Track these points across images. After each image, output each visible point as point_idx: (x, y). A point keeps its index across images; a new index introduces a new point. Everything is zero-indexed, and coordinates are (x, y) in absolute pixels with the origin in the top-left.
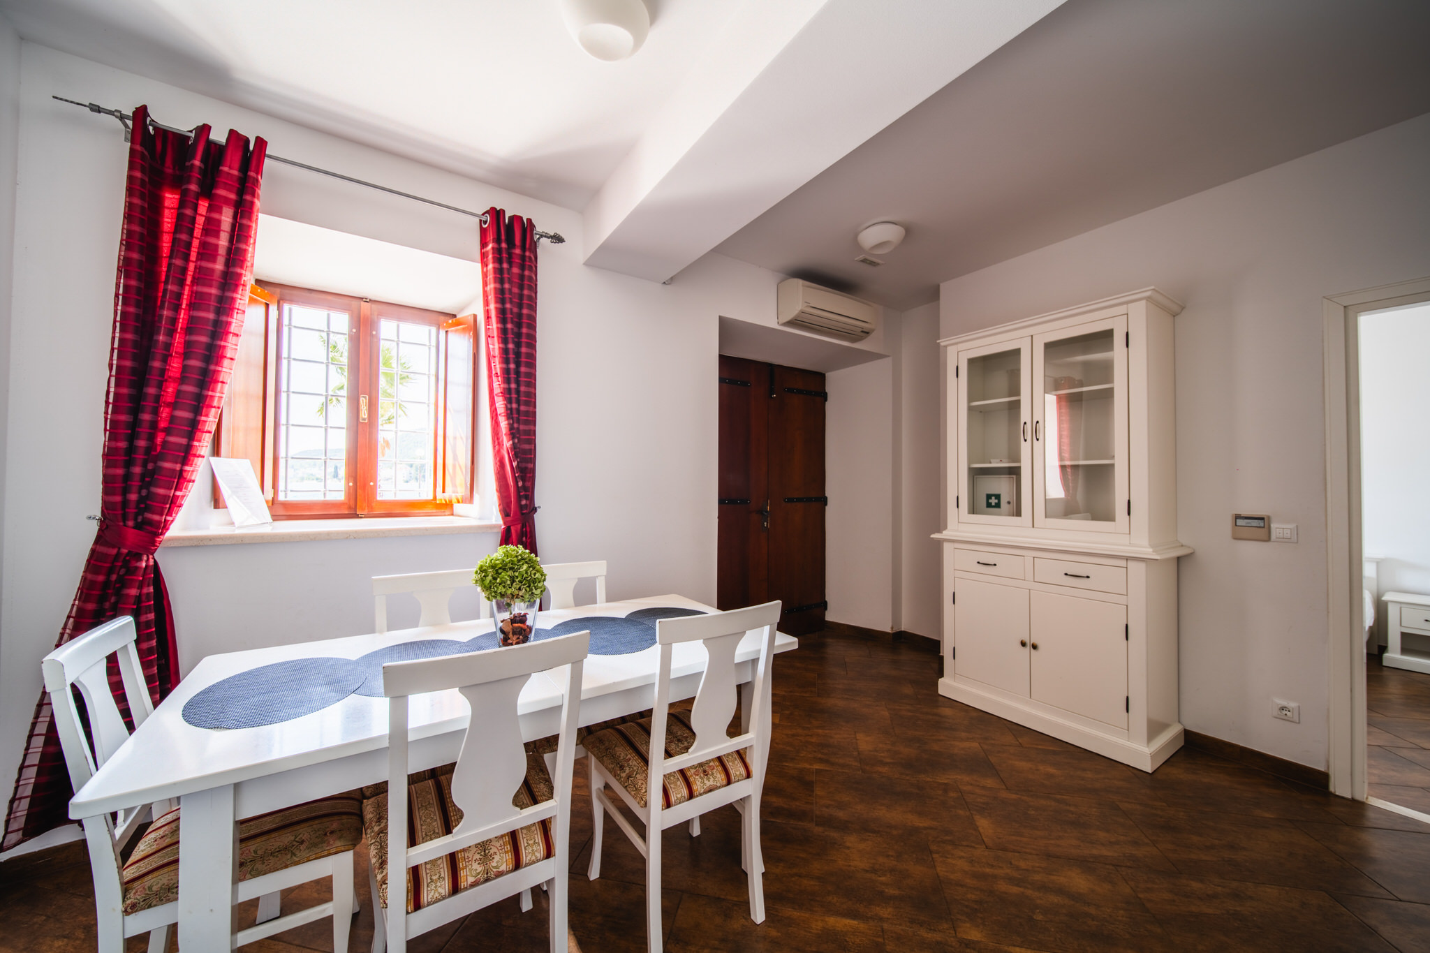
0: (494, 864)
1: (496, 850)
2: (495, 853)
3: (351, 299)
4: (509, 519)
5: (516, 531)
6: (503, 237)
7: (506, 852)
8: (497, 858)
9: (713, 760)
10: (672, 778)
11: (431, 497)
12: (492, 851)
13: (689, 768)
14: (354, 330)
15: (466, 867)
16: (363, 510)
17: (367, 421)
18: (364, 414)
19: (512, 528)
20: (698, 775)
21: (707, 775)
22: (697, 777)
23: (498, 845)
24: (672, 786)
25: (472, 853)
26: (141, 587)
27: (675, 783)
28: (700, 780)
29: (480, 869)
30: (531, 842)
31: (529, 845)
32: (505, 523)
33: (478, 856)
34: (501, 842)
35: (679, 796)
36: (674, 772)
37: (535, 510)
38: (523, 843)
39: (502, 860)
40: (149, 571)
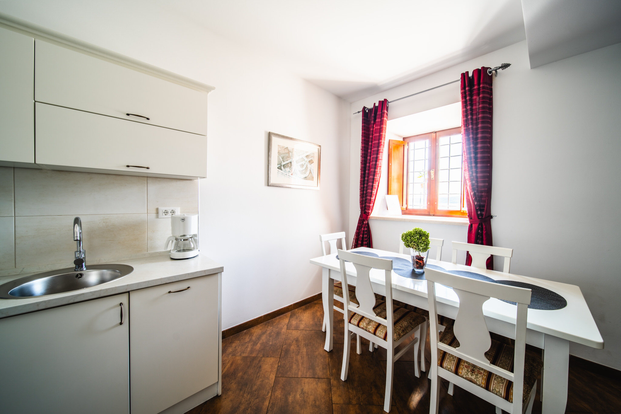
0: (369, 327)
1: (372, 325)
3: (429, 134)
4: (472, 220)
5: (475, 227)
6: (467, 85)
7: (373, 327)
8: (370, 326)
9: (485, 371)
10: (452, 358)
11: (460, 210)
12: (371, 324)
13: (465, 362)
14: (430, 145)
15: (363, 322)
16: (432, 213)
17: (434, 179)
18: (433, 176)
19: (473, 225)
20: (467, 368)
21: (472, 373)
22: (465, 368)
23: (373, 324)
24: (448, 360)
25: (367, 320)
26: (364, 228)
27: (451, 361)
28: (466, 371)
29: (365, 325)
30: (381, 331)
31: (380, 331)
32: (470, 222)
33: (367, 322)
34: (375, 324)
35: (449, 367)
36: (456, 357)
37: (491, 217)
38: (379, 329)
39: (371, 328)
40: (366, 224)
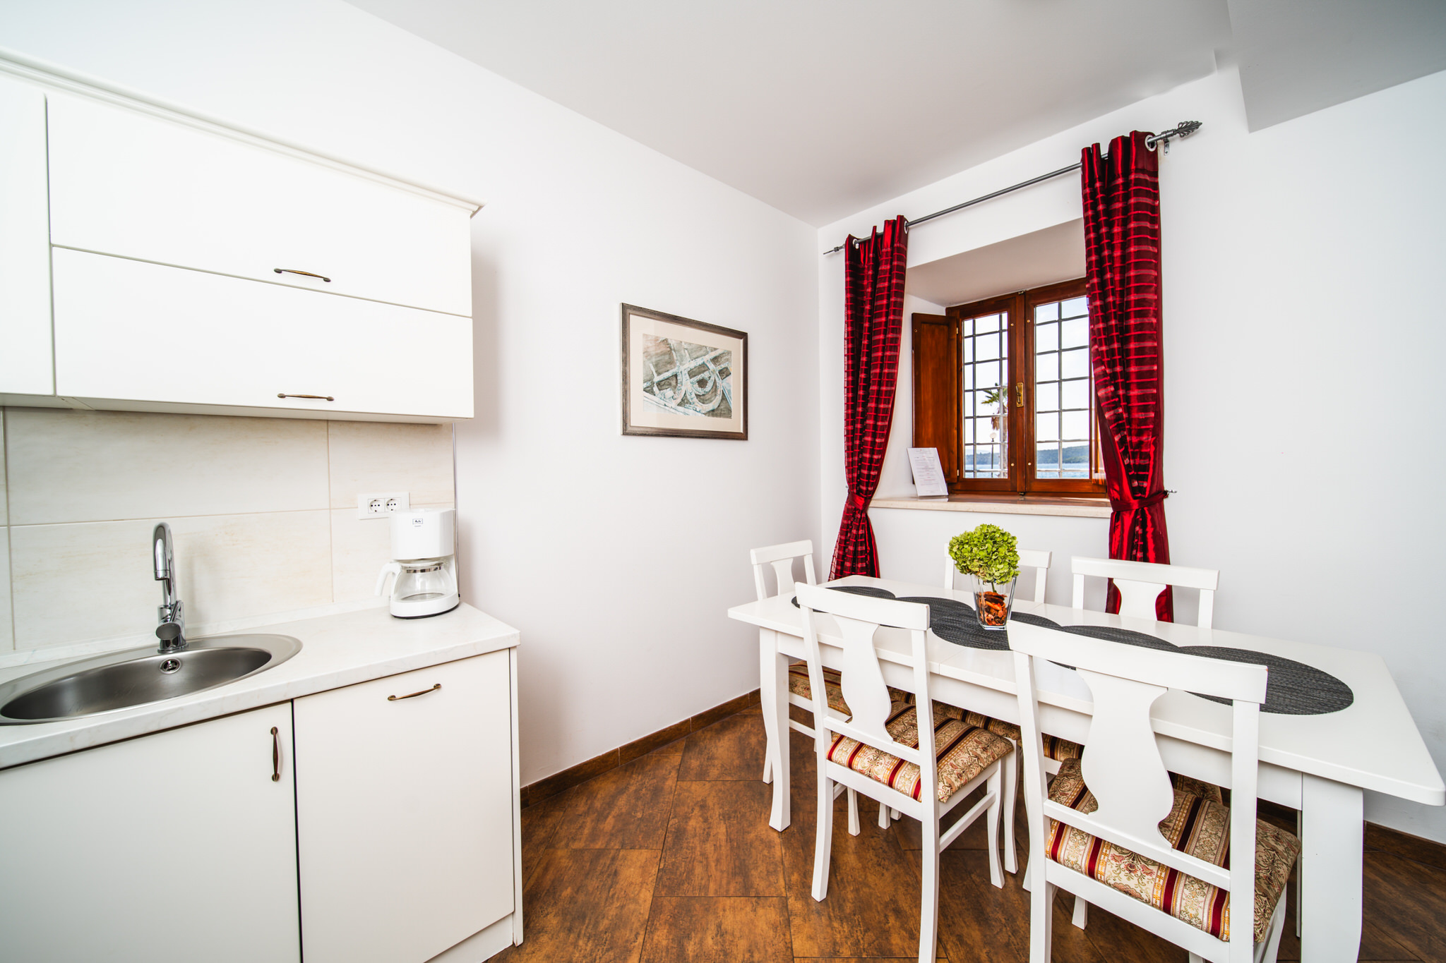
2: (881, 764)
3: (1009, 297)
10: (1079, 838)
11: (1088, 478)
13: (1111, 846)
14: (1012, 323)
15: (861, 757)
16: (1022, 488)
17: (1023, 406)
18: (1021, 400)
22: (1113, 862)
24: (1070, 842)
26: (858, 530)
27: (1077, 845)
29: (867, 765)
35: (1073, 859)
36: (1088, 835)
37: (1165, 494)
40: (862, 520)
